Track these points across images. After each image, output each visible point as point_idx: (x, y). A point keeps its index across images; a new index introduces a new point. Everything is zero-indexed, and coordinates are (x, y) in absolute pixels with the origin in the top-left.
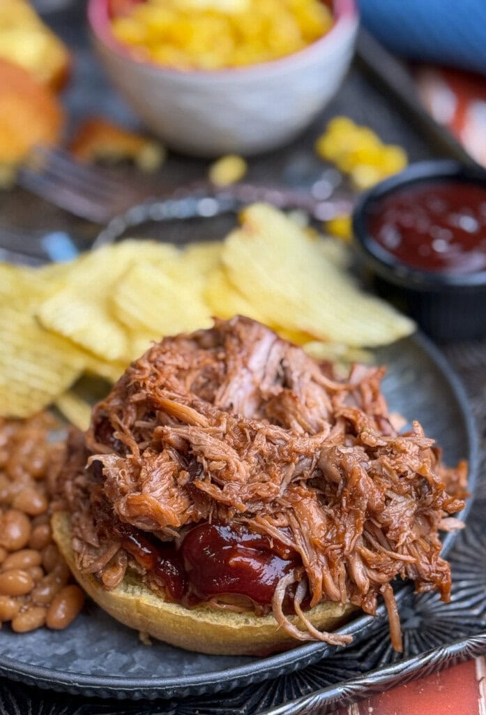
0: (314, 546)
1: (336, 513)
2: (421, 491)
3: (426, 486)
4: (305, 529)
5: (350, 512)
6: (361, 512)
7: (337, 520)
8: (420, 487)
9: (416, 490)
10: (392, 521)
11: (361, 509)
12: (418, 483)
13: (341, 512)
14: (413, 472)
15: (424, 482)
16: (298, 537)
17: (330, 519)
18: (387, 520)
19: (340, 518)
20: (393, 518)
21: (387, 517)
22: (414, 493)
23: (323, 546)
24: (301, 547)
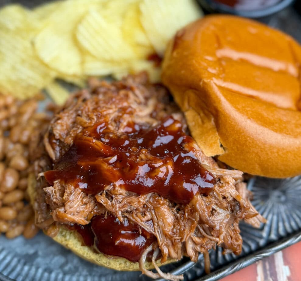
0: (165, 235)
1: (181, 217)
2: (234, 208)
3: (237, 206)
4: (160, 223)
5: (188, 219)
6: (195, 222)
7: (181, 222)
8: (234, 206)
9: (231, 207)
10: (216, 226)
11: (196, 220)
12: (233, 203)
13: (184, 218)
14: (232, 197)
15: (237, 204)
16: (156, 227)
17: (177, 219)
18: (213, 224)
19: (183, 221)
20: (216, 223)
21: (213, 223)
22: (229, 208)
23: (170, 236)
24: (157, 233)
